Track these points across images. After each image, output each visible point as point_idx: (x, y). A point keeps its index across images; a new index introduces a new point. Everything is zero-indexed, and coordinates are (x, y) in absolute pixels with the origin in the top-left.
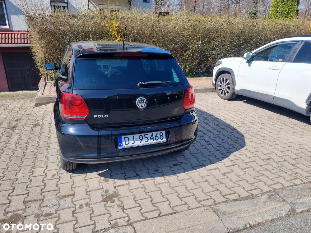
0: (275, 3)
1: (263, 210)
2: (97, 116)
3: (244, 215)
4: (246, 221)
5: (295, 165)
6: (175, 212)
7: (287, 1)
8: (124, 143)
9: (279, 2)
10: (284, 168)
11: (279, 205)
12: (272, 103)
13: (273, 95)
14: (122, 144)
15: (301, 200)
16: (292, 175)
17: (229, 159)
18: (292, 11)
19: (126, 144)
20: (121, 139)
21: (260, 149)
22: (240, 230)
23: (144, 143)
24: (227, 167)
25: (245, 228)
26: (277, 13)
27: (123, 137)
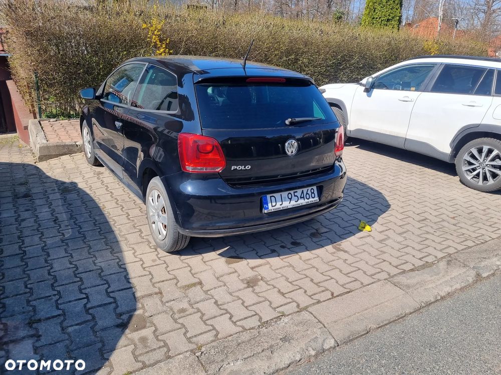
0: (371, 4)
1: (448, 278)
2: (236, 167)
3: (430, 286)
4: (435, 292)
5: (458, 225)
6: (349, 290)
7: (387, 2)
8: (270, 205)
9: (376, 2)
10: (445, 228)
11: (463, 271)
12: (404, 148)
13: (404, 136)
14: (268, 206)
15: (483, 264)
16: (460, 236)
17: (378, 223)
18: (393, 18)
19: (272, 206)
20: (266, 199)
21: (409, 208)
22: (432, 303)
23: (293, 204)
24: (381, 232)
25: (437, 300)
26: (374, 18)
27: (268, 196)
